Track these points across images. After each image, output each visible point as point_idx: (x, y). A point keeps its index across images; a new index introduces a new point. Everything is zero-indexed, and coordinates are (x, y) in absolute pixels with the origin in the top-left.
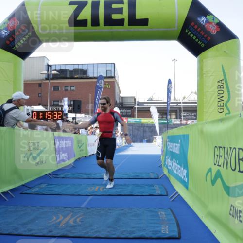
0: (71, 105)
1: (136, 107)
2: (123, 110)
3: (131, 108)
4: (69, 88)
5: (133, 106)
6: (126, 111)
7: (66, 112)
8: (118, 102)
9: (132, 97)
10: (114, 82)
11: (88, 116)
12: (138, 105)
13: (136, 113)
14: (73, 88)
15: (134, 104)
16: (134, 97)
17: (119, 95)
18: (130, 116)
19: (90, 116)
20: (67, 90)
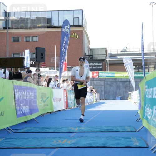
0: (34, 59)
1: (108, 59)
2: (93, 63)
3: (103, 61)
4: (31, 39)
5: (104, 58)
6: (96, 64)
7: (29, 66)
8: (87, 54)
9: (103, 49)
10: (82, 31)
11: (53, 70)
12: (110, 57)
13: (108, 67)
14: (35, 39)
15: (105, 56)
16: (106, 49)
17: (88, 47)
18: (101, 70)
19: (56, 70)
20: (29, 41)
